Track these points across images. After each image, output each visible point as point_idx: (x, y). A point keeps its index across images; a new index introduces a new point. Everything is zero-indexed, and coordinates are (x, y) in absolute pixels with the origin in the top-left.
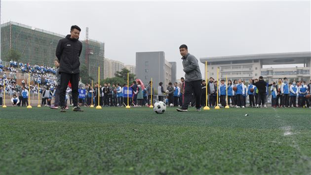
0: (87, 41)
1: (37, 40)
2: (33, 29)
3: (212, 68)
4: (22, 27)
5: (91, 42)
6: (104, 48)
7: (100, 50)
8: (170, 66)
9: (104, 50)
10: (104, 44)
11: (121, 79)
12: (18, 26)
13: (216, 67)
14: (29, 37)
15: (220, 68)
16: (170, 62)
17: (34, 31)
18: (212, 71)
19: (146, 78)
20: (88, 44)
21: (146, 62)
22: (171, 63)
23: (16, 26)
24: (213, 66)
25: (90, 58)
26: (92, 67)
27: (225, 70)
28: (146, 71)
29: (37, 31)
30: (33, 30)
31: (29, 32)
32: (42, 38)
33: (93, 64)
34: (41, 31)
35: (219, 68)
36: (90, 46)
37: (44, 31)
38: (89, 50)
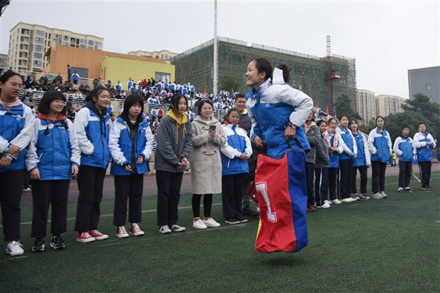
0: (329, 57)
2: (249, 45)
4: (234, 44)
5: (335, 58)
6: (354, 68)
7: (349, 71)
9: (355, 71)
10: (354, 60)
12: (228, 43)
14: (244, 57)
17: (251, 48)
20: (330, 63)
23: (224, 43)
25: (334, 85)
29: (255, 49)
30: (249, 47)
31: (243, 50)
34: (261, 48)
36: (333, 66)
37: (265, 48)
38: (333, 71)
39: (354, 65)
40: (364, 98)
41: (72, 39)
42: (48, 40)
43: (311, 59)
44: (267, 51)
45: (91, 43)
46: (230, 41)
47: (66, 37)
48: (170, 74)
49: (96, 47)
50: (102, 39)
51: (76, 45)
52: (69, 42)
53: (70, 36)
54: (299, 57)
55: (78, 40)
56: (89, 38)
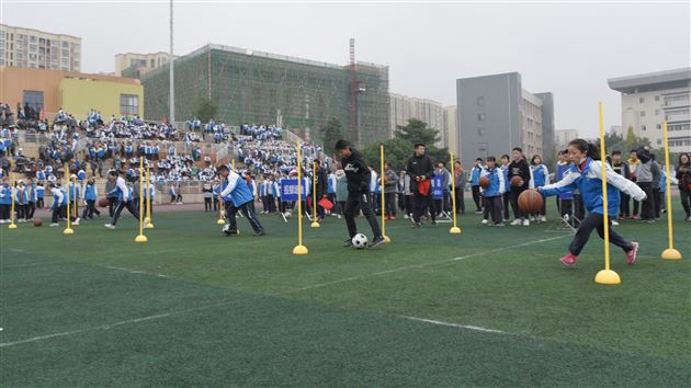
0: (353, 65)
1: (256, 73)
2: (249, 53)
3: (641, 101)
4: (229, 52)
5: (362, 66)
7: (380, 81)
8: (539, 103)
9: (387, 81)
10: (387, 68)
11: (403, 142)
12: (222, 51)
13: (649, 97)
14: (243, 68)
15: (662, 99)
16: (536, 95)
18: (642, 107)
19: (480, 133)
20: (354, 72)
21: (479, 98)
22: (539, 96)
23: (218, 51)
24: (643, 95)
25: (359, 99)
26: (364, 117)
27: (674, 104)
28: (480, 119)
29: (256, 57)
30: (248, 56)
31: (241, 60)
32: (267, 70)
33: (367, 112)
34: (264, 56)
35: (657, 98)
36: (359, 76)
37: (270, 56)
38: (357, 83)
39: (387, 74)
40: (427, 111)
41: (40, 39)
42: (10, 42)
43: (330, 69)
44: (271, 59)
45: (65, 44)
46: (225, 49)
47: (33, 38)
48: (137, 96)
49: (72, 50)
50: (80, 39)
51: (46, 47)
52: (37, 43)
53: (38, 36)
54: (313, 66)
55: (48, 41)
56: (62, 39)
